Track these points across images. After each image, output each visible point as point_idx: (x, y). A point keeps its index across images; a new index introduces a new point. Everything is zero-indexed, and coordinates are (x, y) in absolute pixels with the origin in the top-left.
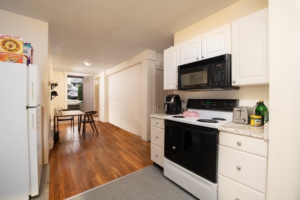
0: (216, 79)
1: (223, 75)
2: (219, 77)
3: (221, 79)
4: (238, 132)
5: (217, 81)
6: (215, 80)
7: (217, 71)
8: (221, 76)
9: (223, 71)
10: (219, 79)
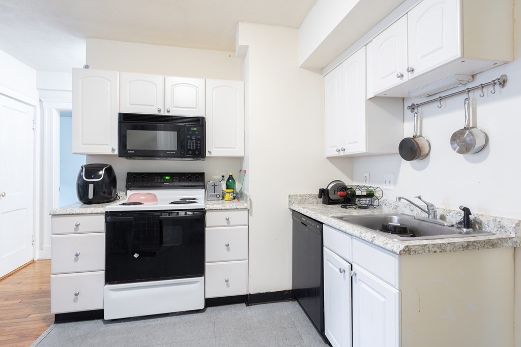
0: (190, 145)
1: (199, 142)
2: (193, 144)
3: (197, 146)
4: (226, 208)
5: (192, 148)
6: (189, 148)
7: (191, 135)
8: (197, 143)
9: (199, 137)
10: (193, 147)
